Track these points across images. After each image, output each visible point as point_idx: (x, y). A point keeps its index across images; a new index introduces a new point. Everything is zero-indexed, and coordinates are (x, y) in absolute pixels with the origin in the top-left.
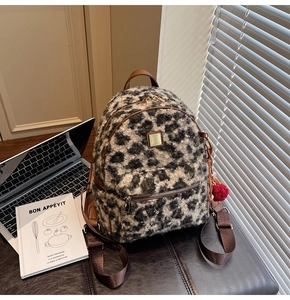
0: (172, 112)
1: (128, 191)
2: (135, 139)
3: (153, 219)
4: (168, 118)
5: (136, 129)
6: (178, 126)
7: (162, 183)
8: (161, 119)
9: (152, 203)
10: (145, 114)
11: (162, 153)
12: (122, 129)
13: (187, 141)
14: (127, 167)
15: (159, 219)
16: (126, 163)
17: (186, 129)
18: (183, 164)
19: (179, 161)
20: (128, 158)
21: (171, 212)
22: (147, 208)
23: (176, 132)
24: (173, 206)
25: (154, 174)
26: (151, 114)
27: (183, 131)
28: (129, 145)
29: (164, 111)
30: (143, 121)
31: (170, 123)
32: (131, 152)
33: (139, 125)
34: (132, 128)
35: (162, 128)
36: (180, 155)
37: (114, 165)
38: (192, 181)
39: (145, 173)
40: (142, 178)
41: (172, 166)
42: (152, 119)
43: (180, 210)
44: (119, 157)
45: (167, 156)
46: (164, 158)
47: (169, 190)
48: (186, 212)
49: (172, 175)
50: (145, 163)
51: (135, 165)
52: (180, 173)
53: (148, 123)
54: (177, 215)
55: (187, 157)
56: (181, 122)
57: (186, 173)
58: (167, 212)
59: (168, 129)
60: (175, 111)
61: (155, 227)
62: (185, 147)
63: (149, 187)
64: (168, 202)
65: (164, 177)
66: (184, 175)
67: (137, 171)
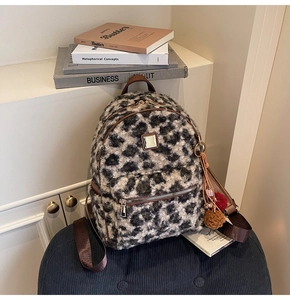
0: (166, 113)
1: (123, 194)
2: (130, 141)
3: (150, 224)
4: (162, 119)
5: (131, 131)
6: (173, 128)
7: (158, 186)
8: (155, 121)
9: (148, 207)
10: (139, 115)
11: (157, 155)
12: (117, 131)
13: (183, 143)
14: (122, 170)
15: (156, 224)
16: (121, 165)
17: (181, 130)
18: (179, 167)
19: (175, 164)
20: (123, 161)
21: (168, 217)
22: (143, 211)
23: (171, 134)
24: (170, 209)
25: (150, 176)
26: (145, 115)
27: (178, 133)
28: (124, 147)
29: (158, 113)
30: (137, 123)
31: (164, 125)
32: (125, 154)
33: (133, 126)
34: (126, 130)
35: (157, 129)
36: (175, 157)
37: (109, 168)
38: (189, 184)
39: (140, 176)
40: (137, 181)
41: (168, 169)
42: (147, 121)
43: (177, 214)
44: (114, 160)
45: (163, 158)
46: (160, 161)
47: (166, 193)
48: (184, 216)
49: (168, 178)
50: (140, 165)
51: (130, 167)
52: (176, 176)
53: (142, 125)
54: (175, 219)
55: (184, 159)
56: (176, 123)
57: (182, 176)
58: (164, 216)
59: (163, 131)
60: (169, 113)
61: (153, 232)
62: (181, 149)
63: (144, 190)
64: (165, 205)
65: (159, 180)
66: (180, 178)
67: (132, 174)
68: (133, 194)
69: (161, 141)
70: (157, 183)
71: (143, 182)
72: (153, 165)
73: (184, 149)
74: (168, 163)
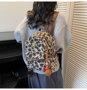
1: (26, 55)
3: (31, 65)
4: (37, 40)
6: (39, 43)
9: (31, 60)
10: (32, 38)
11: (35, 49)
13: (42, 47)
16: (28, 49)
17: (41, 44)
18: (40, 53)
21: (35, 65)
25: (33, 53)
26: (33, 38)
28: (28, 44)
29: (36, 38)
31: (37, 41)
32: (29, 46)
33: (31, 40)
34: (29, 41)
35: (36, 42)
37: (26, 49)
42: (34, 39)
43: (38, 65)
44: (27, 47)
49: (36, 55)
50: (32, 50)
51: (30, 50)
53: (33, 40)
60: (39, 39)
61: (32, 67)
63: (30, 56)
64: (34, 62)
65: (35, 55)
66: (39, 56)
67: (30, 52)
68: (28, 56)
69: (36, 45)
70: (34, 55)
71: (31, 54)
72: (35, 51)
73: (42, 49)
74: (38, 51)
